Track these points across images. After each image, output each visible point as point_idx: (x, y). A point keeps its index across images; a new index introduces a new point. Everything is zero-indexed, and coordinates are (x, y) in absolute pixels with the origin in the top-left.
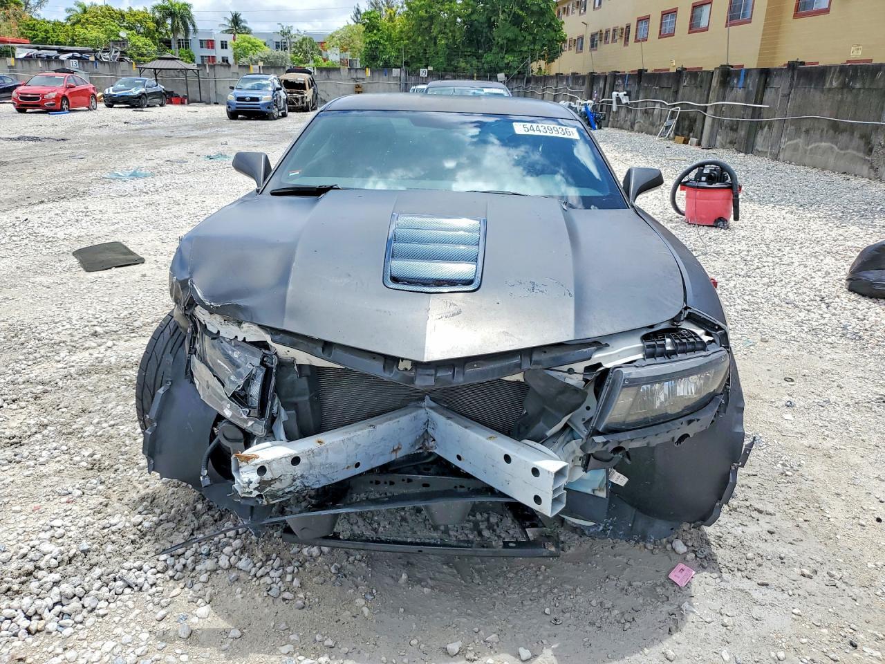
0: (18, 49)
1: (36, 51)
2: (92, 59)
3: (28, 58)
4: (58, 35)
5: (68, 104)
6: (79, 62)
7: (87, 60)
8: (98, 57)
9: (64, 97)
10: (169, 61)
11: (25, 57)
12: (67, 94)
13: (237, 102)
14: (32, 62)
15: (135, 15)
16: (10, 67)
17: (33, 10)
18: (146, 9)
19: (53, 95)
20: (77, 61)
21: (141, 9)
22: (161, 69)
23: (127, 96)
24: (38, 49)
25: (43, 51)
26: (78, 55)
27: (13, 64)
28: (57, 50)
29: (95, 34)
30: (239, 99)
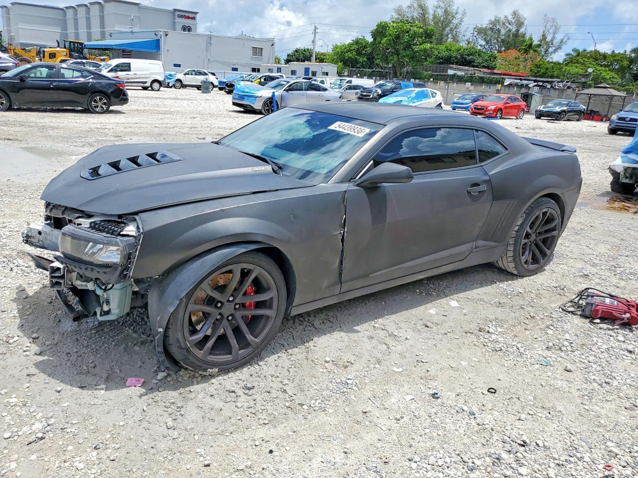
0: (507, 79)
1: (519, 81)
2: (549, 86)
3: (510, 85)
4: (554, 72)
5: (501, 114)
6: (540, 88)
7: (545, 87)
8: (553, 86)
9: (500, 109)
10: (602, 89)
11: (508, 84)
12: (503, 108)
13: (618, 121)
14: (511, 88)
15: (615, 56)
16: (498, 90)
17: (549, 55)
18: (625, 51)
19: (493, 108)
20: (538, 88)
21: (622, 52)
22: (595, 95)
23: (551, 112)
24: (521, 80)
25: (523, 81)
26: (541, 84)
27: (500, 89)
28: (534, 80)
29: (576, 70)
30: (620, 119)
